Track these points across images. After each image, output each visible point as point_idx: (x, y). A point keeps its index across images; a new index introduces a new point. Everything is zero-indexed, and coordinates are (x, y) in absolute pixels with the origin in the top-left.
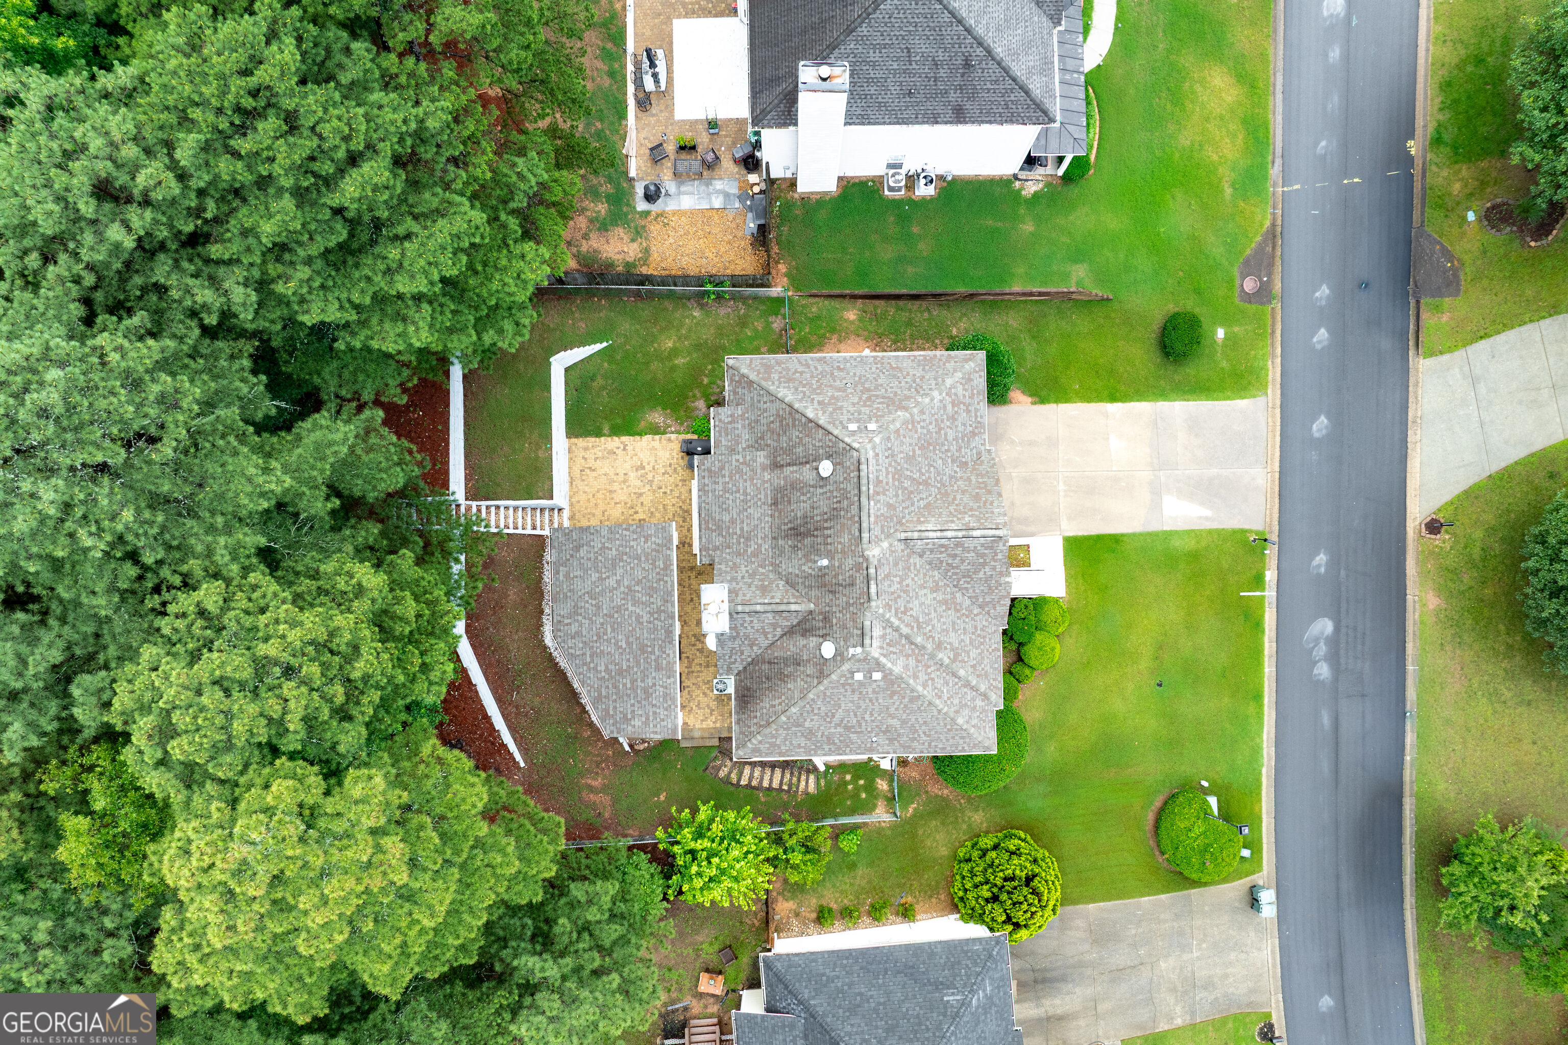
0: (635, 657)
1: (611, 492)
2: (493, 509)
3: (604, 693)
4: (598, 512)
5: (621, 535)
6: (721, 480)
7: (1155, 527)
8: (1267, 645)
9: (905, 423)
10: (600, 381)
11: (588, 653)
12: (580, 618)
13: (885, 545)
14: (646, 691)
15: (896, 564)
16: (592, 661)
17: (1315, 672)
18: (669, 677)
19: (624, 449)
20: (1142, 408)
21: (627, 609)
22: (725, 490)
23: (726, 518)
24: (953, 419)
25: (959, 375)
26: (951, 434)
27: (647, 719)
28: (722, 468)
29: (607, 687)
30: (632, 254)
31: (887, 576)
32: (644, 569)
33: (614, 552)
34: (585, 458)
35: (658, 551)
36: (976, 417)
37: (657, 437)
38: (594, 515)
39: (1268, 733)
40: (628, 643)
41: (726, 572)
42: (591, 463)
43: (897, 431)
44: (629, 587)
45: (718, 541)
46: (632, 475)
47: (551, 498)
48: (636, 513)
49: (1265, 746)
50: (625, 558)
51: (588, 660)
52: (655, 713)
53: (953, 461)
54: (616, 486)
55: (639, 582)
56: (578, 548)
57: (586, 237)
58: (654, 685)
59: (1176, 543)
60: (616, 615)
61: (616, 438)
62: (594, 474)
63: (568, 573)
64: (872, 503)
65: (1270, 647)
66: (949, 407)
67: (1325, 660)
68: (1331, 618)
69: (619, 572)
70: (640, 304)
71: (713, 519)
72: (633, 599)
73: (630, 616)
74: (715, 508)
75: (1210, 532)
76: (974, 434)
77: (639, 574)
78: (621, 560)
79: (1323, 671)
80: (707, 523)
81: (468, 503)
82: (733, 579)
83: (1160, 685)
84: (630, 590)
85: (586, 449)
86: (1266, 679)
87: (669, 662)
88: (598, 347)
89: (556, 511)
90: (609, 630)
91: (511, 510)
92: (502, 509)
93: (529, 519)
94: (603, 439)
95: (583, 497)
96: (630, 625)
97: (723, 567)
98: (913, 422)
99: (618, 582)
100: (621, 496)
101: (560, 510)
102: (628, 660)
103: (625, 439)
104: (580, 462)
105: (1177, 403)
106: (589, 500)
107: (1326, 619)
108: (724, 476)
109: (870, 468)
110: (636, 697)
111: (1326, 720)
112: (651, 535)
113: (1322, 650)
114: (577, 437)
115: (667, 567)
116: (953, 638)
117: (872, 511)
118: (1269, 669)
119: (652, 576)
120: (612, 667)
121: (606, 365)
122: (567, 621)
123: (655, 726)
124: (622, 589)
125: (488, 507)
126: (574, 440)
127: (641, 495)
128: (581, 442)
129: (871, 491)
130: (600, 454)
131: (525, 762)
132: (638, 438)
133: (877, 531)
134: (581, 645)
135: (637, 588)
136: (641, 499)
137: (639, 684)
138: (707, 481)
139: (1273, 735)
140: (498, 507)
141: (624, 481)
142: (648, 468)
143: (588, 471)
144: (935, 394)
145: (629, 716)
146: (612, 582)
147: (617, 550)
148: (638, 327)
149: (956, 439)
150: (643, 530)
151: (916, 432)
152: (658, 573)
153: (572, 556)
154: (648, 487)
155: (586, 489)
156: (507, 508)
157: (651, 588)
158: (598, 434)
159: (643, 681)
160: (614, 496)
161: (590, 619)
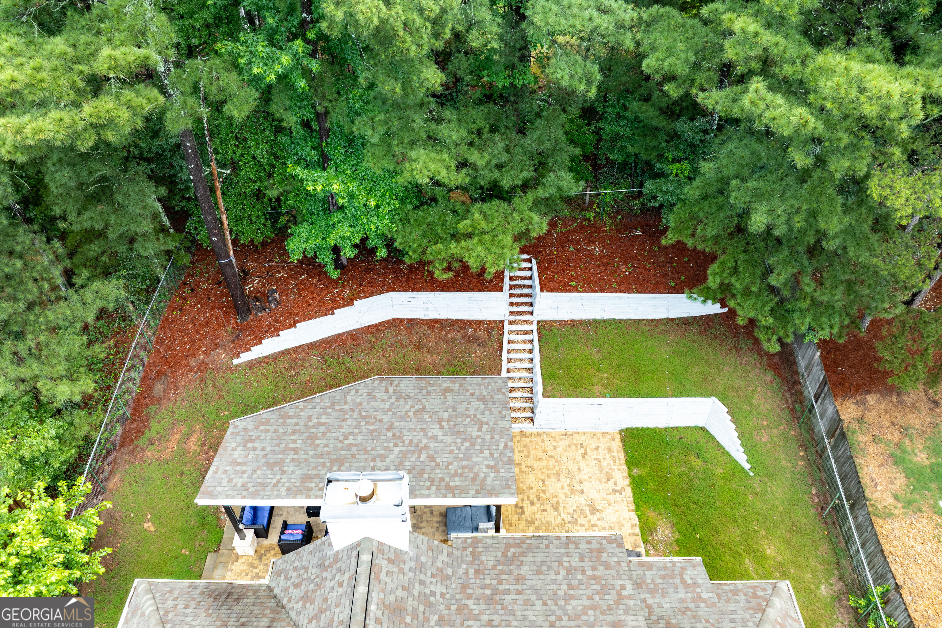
0: (329, 453)
1: (558, 475)
2: (529, 346)
3: (289, 421)
4: (531, 461)
5: (498, 441)
6: (587, 564)
10: (697, 463)
11: (346, 407)
12: (393, 400)
14: (279, 463)
16: (334, 410)
18: (288, 489)
19: (615, 491)
21: (396, 445)
22: (570, 570)
23: (525, 570)
27: (239, 464)
28: (607, 567)
29: (297, 424)
30: (877, 495)
32: (450, 464)
33: (475, 433)
34: (597, 448)
35: (474, 479)
37: (637, 530)
38: (527, 456)
40: (350, 446)
41: (434, 560)
42: (592, 454)
44: (426, 447)
45: (489, 559)
46: (582, 500)
47: (544, 396)
48: (532, 504)
50: (467, 444)
51: (337, 407)
52: (244, 472)
54: (565, 481)
55: (431, 458)
56: (482, 399)
57: (876, 440)
58: (284, 472)
60: (390, 434)
61: (628, 481)
62: (579, 457)
63: (451, 391)
69: (449, 439)
70: (812, 512)
71: (522, 554)
72: (408, 452)
73: (386, 448)
74: (540, 557)
77: (443, 459)
78: (464, 441)
80: (517, 546)
81: (535, 323)
82: (421, 567)
84: (422, 449)
85: (609, 450)
87: (310, 489)
88: (741, 457)
89: (530, 415)
90: (371, 427)
91: (530, 366)
92: (530, 356)
93: (520, 384)
94: (625, 467)
95: (548, 446)
96: (373, 449)
97: (444, 557)
99: (434, 438)
100: (553, 486)
101: (532, 420)
102: (326, 446)
103: (629, 491)
104: (593, 443)
106: (545, 451)
108: (594, 568)
110: (274, 452)
112: (497, 471)
114: (623, 440)
115: (452, 491)
119: (439, 473)
120: (322, 429)
121: (720, 471)
122: (391, 389)
123: (225, 472)
124: (424, 441)
125: (531, 341)
126: (618, 438)
127: (556, 509)
128: (617, 444)
130: (604, 464)
131: (238, 366)
132: (633, 507)
134: (358, 401)
135: (424, 457)
136: (550, 510)
137: (290, 457)
138: (583, 546)
140: (531, 351)
141: (572, 491)
142: (594, 519)
143: (582, 450)
145: (250, 445)
146: (435, 430)
147: (478, 437)
148: (781, 509)
150: (504, 463)
152: (442, 479)
153: (472, 394)
154: (568, 518)
155: (559, 450)
156: (531, 360)
157: (423, 471)
158: (631, 462)
159: (293, 460)
160: (553, 479)
161: (389, 410)
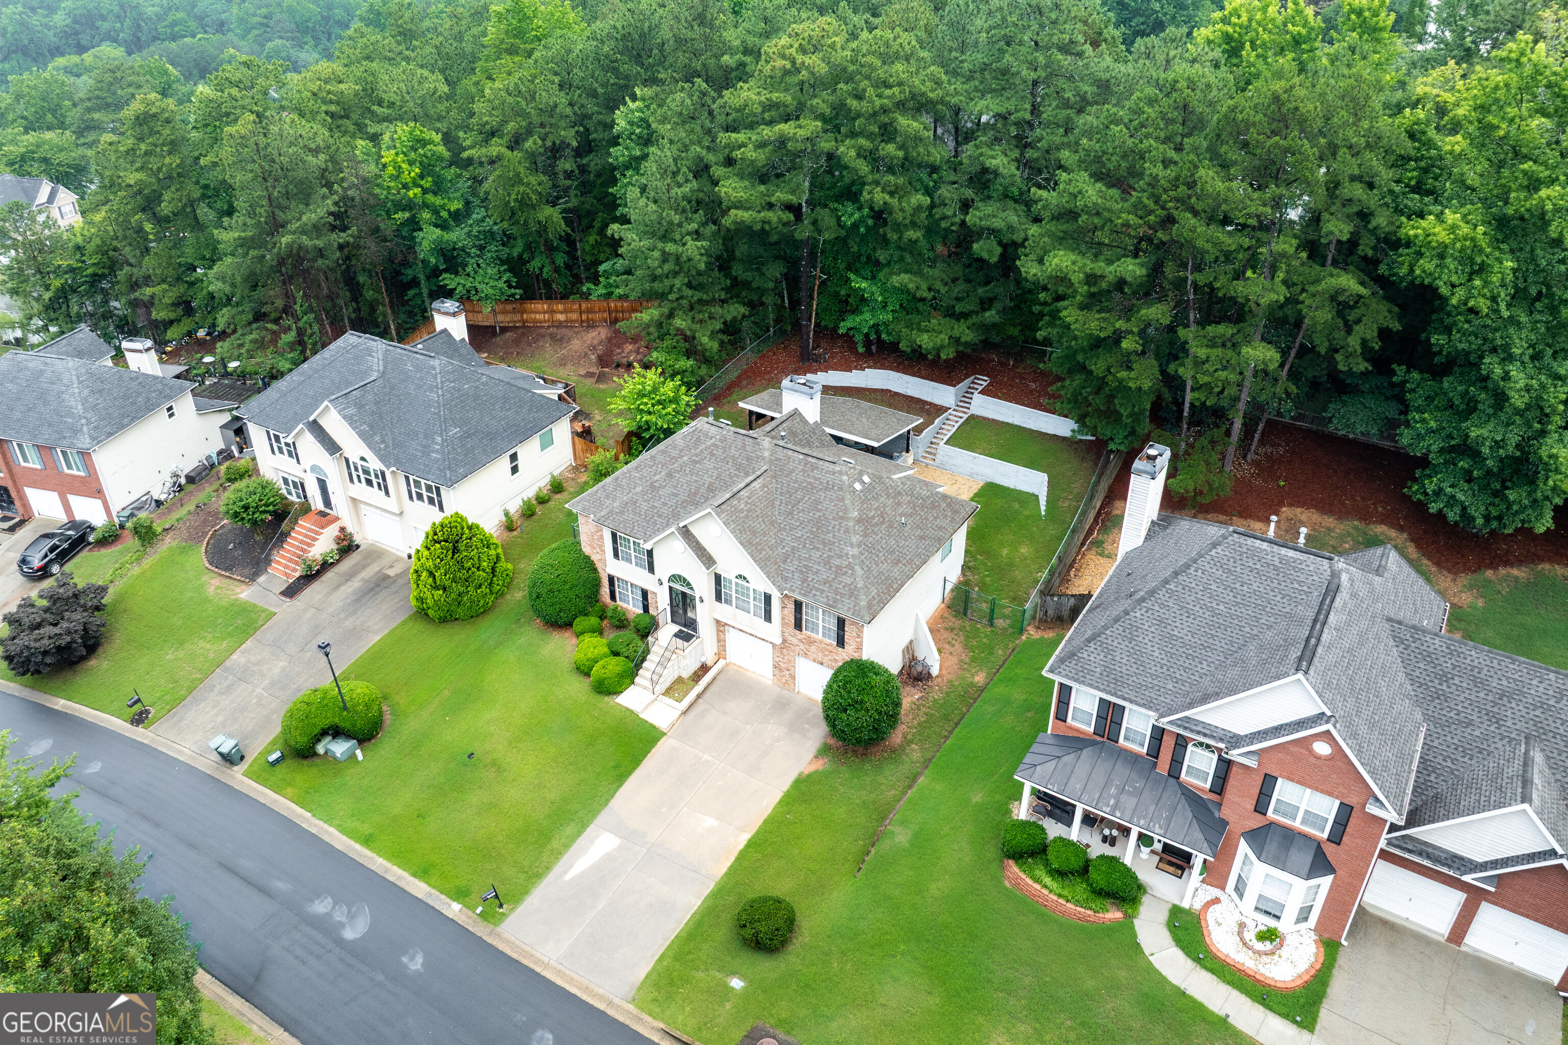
7: (603, 817)
8: (400, 872)
9: (846, 511)
13: (766, 454)
15: (748, 459)
17: (330, 900)
20: (721, 868)
24: (827, 563)
25: (860, 584)
26: (816, 555)
31: (744, 446)
36: (817, 590)
39: (331, 835)
43: (843, 500)
49: (326, 826)
53: (793, 548)
59: (569, 830)
64: (801, 457)
65: (395, 875)
66: (838, 562)
67: (327, 914)
68: (354, 941)
75: (548, 869)
76: (804, 581)
79: (321, 907)
83: (471, 756)
86: (374, 855)
88: (1043, 508)
98: (842, 518)
105: (699, 903)
107: (358, 936)
109: (827, 464)
111: (280, 885)
113: (339, 916)
116: (668, 490)
117: (796, 454)
118: (378, 863)
129: (810, 459)
133: (780, 453)
139: (326, 838)
144: (855, 551)
149: (809, 559)
151: (834, 519)
